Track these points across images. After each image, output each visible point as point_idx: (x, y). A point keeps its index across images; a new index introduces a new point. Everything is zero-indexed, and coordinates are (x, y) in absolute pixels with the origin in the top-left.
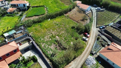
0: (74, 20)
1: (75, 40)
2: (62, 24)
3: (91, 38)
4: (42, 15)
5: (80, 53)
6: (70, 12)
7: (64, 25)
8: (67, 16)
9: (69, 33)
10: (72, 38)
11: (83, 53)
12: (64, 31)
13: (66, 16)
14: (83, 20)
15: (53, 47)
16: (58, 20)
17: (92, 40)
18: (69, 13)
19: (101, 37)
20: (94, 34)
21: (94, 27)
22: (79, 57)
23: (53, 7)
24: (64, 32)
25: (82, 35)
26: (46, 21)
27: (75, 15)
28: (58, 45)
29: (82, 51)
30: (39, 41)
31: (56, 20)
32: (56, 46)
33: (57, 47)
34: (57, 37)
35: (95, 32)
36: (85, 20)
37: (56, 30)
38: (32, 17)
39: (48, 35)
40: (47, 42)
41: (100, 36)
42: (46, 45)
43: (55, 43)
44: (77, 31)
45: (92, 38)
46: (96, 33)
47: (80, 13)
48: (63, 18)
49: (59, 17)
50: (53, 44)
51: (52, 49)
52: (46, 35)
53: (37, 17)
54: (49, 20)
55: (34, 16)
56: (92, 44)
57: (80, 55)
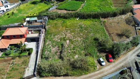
0: (107, 30)
1: (83, 54)
2: (87, 29)
3: (112, 65)
4: (72, 11)
5: (77, 73)
6: (112, 18)
7: (88, 31)
8: (103, 22)
9: (85, 43)
10: (82, 51)
11: (82, 76)
12: (81, 38)
13: (101, 22)
14: (120, 36)
15: (54, 50)
16: (87, 23)
17: (111, 69)
18: (110, 18)
19: (131, 73)
20: (125, 62)
21: (134, 53)
22: (73, 77)
23: (93, 6)
24: (80, 40)
25: (104, 54)
26: (72, 19)
27: (115, 24)
28: (60, 50)
29: (83, 73)
30: (49, 37)
31: (85, 22)
32: (58, 50)
33: (57, 52)
34: (68, 41)
35: (128, 60)
36: (126, 36)
37: (73, 33)
38: (62, 10)
39: (62, 35)
40: (54, 41)
41: (130, 70)
42: (50, 45)
43: (59, 47)
44: (97, 46)
45: (114, 67)
46: (129, 63)
47: (127, 23)
48: (95, 23)
49: (92, 19)
50: (57, 47)
51: (52, 51)
52: (58, 34)
53: (65, 12)
54: (78, 19)
55: (64, 10)
56: (105, 73)
57: (76, 76)
